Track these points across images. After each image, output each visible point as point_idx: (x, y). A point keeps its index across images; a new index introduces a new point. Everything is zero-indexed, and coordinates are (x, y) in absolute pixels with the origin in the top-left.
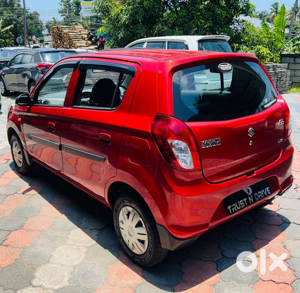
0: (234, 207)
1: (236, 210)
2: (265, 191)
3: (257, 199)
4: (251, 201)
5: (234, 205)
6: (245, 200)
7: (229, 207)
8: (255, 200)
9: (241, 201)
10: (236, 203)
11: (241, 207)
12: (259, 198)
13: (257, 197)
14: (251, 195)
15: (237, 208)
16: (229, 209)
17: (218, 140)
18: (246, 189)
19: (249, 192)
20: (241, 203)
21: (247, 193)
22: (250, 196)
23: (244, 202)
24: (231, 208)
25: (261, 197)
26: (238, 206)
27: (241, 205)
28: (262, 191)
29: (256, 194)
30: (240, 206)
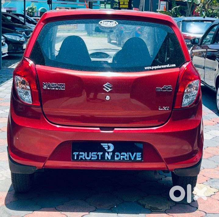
0: (82, 155)
1: (83, 159)
2: (133, 155)
3: (116, 159)
4: (107, 157)
6: (100, 154)
7: (76, 153)
9: (95, 153)
10: (86, 153)
11: (91, 158)
12: (120, 158)
13: (117, 157)
14: (111, 152)
15: (85, 157)
16: (74, 155)
17: (63, 85)
18: (107, 144)
19: (108, 149)
21: (106, 149)
22: (108, 152)
23: (97, 155)
24: (78, 155)
25: (123, 158)
26: (88, 156)
27: (92, 157)
28: (128, 153)
30: (90, 156)
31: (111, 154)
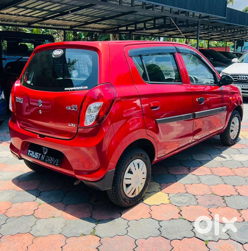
0: (32, 153)
1: (32, 156)
2: (55, 160)
3: (46, 160)
5: (32, 152)
6: (40, 154)
7: (29, 151)
8: (45, 160)
9: (37, 153)
10: (34, 152)
12: (48, 161)
13: (47, 159)
15: (32, 155)
16: (28, 152)
18: (45, 148)
19: (45, 152)
20: (37, 154)
21: (44, 151)
22: (44, 155)
23: (38, 155)
24: (30, 153)
25: (49, 162)
27: (36, 156)
28: (53, 158)
29: (48, 157)
30: (35, 155)
31: (45, 156)
